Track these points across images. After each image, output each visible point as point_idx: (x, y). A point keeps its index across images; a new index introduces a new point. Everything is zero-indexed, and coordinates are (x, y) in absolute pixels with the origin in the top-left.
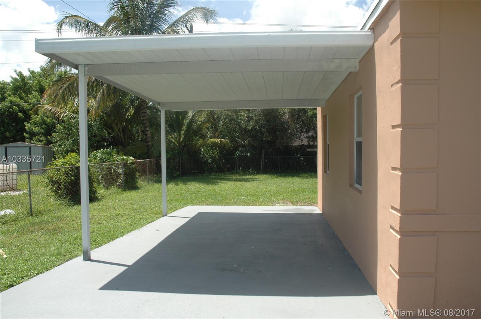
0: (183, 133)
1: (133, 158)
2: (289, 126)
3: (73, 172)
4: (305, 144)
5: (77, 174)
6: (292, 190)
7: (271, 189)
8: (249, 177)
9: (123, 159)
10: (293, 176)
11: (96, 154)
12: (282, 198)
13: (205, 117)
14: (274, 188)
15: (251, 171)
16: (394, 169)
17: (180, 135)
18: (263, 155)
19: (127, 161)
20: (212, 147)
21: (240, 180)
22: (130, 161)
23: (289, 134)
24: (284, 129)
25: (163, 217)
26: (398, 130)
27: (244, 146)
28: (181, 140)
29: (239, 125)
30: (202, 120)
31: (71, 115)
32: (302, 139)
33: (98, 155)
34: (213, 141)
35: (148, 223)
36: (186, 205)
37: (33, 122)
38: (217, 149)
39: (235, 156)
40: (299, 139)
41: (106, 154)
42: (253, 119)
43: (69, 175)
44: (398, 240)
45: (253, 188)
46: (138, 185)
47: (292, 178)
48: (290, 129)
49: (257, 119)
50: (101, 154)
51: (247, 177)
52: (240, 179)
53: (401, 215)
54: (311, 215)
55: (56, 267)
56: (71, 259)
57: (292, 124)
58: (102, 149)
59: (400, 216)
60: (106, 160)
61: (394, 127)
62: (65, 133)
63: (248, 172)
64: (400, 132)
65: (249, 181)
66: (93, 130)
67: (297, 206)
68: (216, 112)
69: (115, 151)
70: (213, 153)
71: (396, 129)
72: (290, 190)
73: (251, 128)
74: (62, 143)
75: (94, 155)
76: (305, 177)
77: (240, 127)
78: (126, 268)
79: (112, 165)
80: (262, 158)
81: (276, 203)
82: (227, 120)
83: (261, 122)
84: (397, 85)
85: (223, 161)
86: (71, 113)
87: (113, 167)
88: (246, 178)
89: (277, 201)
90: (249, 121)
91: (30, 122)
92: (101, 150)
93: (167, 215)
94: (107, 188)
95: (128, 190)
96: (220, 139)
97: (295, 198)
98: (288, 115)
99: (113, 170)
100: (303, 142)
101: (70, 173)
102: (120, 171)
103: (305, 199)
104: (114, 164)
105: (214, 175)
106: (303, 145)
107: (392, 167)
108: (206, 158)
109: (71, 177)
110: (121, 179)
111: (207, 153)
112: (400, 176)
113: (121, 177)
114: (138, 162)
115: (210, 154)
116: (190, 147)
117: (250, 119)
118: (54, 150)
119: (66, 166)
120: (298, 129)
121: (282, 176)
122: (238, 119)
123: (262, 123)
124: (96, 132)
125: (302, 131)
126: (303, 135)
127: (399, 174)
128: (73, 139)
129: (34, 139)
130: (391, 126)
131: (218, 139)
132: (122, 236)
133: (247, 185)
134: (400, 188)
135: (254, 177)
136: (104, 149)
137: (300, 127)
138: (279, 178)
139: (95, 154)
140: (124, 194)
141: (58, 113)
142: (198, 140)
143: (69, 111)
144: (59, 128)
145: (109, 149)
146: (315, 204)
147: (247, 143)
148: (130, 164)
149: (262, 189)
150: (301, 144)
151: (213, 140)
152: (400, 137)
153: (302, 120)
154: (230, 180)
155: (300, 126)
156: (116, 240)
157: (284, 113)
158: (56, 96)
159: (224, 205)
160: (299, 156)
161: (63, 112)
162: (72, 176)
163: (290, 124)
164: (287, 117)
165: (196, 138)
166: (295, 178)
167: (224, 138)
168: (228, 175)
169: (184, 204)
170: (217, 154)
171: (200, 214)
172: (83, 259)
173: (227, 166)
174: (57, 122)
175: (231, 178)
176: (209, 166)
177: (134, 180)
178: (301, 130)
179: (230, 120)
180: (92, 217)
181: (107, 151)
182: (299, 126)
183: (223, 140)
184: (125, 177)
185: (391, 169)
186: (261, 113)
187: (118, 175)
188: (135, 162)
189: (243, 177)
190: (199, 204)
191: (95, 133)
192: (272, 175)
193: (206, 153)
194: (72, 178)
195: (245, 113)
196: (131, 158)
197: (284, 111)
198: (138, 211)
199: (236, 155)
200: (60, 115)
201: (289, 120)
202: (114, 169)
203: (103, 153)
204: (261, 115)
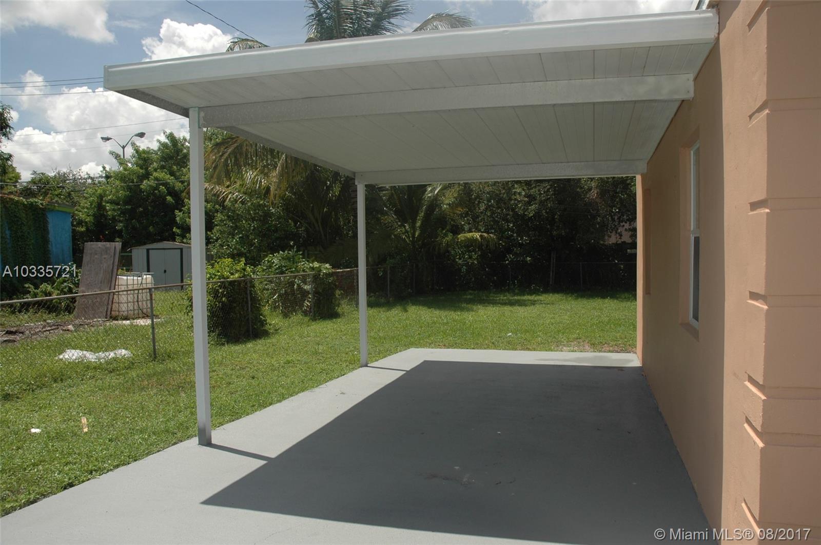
0: (418, 224)
1: (330, 265)
2: (598, 210)
3: (226, 290)
4: (627, 242)
5: (232, 293)
6: (597, 322)
7: (562, 319)
8: (530, 297)
9: (313, 269)
10: (604, 297)
11: (272, 259)
12: (575, 336)
13: (454, 198)
14: (566, 317)
15: (533, 287)
16: (754, 296)
17: (413, 227)
18: (553, 260)
19: (321, 270)
20: (467, 246)
21: (511, 304)
22: (325, 271)
23: (598, 223)
24: (590, 215)
25: (360, 369)
26: (762, 211)
27: (521, 245)
28: (416, 236)
29: (513, 210)
30: (451, 202)
31: (242, 197)
32: (621, 232)
33: (276, 261)
34: (469, 237)
35: (331, 379)
36: (407, 346)
37: (186, 210)
38: (477, 250)
39: (507, 262)
40: (616, 233)
41: (287, 259)
42: (536, 200)
43: (219, 295)
44: (759, 451)
45: (530, 317)
46: (339, 310)
47: (602, 300)
48: (599, 216)
49: (543, 199)
50: (280, 260)
51: (526, 297)
52: (512, 301)
53: (765, 398)
54: (621, 369)
55: (152, 455)
56: (181, 441)
57: (603, 206)
58: (282, 251)
59: (764, 401)
60: (286, 270)
61: (754, 206)
62: (228, 226)
63: (527, 290)
64: (765, 216)
65: (526, 305)
66: (272, 221)
67: (600, 351)
68: (474, 189)
69: (300, 255)
70: (470, 257)
71: (758, 210)
72: (595, 321)
73: (532, 215)
74: (224, 243)
75: (268, 261)
76: (625, 298)
77: (516, 214)
78: (263, 462)
79: (295, 277)
80: (552, 265)
81: (564, 345)
82: (492, 201)
83: (549, 205)
84: (760, 113)
85: (487, 270)
86: (242, 194)
87: (296, 280)
88: (523, 300)
89: (567, 342)
90: (529, 203)
91: (182, 210)
92: (279, 253)
93: (369, 365)
94: (286, 315)
95: (320, 319)
96: (480, 234)
97: (600, 336)
98: (596, 192)
99: (295, 287)
100: (622, 237)
101: (220, 291)
102: (307, 287)
103: (617, 338)
104: (297, 275)
105: (471, 294)
106: (624, 243)
107: (750, 292)
108: (458, 266)
109: (222, 298)
110: (308, 301)
111: (460, 257)
112: (765, 312)
113: (310, 298)
114: (339, 272)
115: (464, 258)
116: (431, 248)
117: (531, 198)
118: (212, 253)
119: (214, 280)
120: (614, 215)
121: (584, 297)
122: (510, 199)
123: (551, 207)
124: (276, 223)
125: (621, 219)
126: (623, 226)
127: (763, 308)
128: (241, 235)
129: (187, 237)
130: (749, 205)
131: (477, 234)
132: (279, 401)
133: (520, 311)
134: (763, 339)
135: (536, 299)
136: (284, 252)
137: (617, 212)
138: (580, 299)
139: (270, 260)
140: (313, 325)
141: (223, 194)
142: (446, 235)
143: (239, 192)
144: (220, 219)
145: (291, 251)
146: (633, 348)
147: (527, 240)
148: (325, 276)
149: (545, 319)
150: (620, 242)
151: (469, 235)
152: (765, 227)
153: (621, 199)
154: (494, 303)
155: (617, 210)
156: (268, 408)
157: (590, 189)
158: (215, 168)
159: (473, 349)
160: (616, 261)
161: (231, 193)
162: (224, 295)
163: (600, 208)
164: (594, 194)
165: (441, 232)
166: (606, 301)
167: (488, 233)
168: (493, 295)
169: (405, 345)
170: (477, 259)
171: (425, 363)
172: (198, 443)
173: (494, 279)
174: (221, 209)
175: (498, 298)
176: (462, 278)
177: (332, 302)
178: (619, 218)
179: (498, 202)
180: (246, 365)
181: (289, 255)
182: (615, 210)
183: (485, 235)
184: (317, 297)
185: (749, 297)
186: (549, 189)
187: (305, 294)
188: (333, 273)
189: (519, 298)
190: (430, 345)
191: (275, 225)
192: (568, 294)
193: (458, 257)
194: (224, 299)
195: (524, 190)
196: (327, 265)
197: (589, 184)
198: (323, 357)
199: (508, 260)
200: (225, 197)
201: (598, 200)
202: (297, 284)
203: (283, 258)
204: (550, 191)
